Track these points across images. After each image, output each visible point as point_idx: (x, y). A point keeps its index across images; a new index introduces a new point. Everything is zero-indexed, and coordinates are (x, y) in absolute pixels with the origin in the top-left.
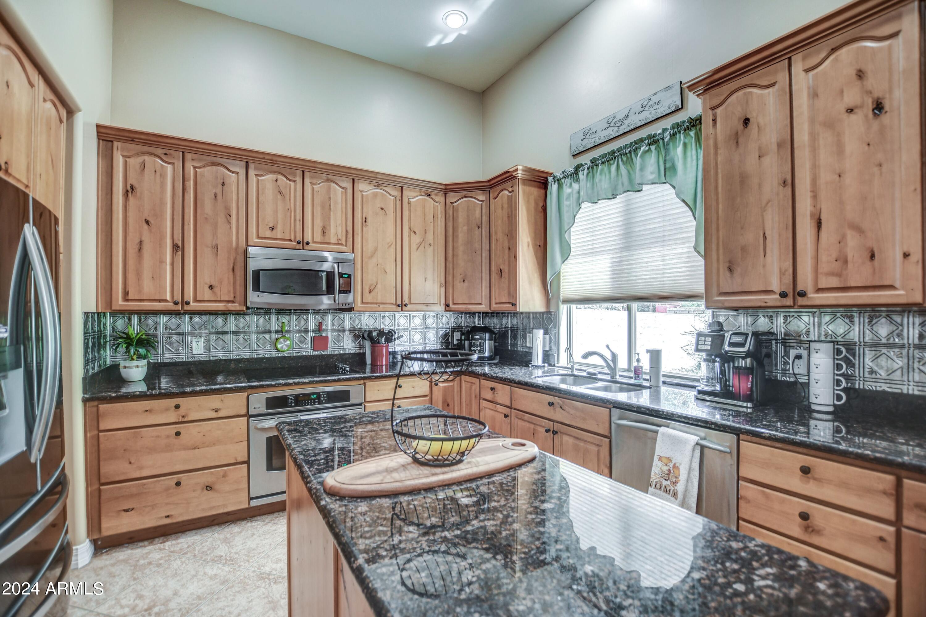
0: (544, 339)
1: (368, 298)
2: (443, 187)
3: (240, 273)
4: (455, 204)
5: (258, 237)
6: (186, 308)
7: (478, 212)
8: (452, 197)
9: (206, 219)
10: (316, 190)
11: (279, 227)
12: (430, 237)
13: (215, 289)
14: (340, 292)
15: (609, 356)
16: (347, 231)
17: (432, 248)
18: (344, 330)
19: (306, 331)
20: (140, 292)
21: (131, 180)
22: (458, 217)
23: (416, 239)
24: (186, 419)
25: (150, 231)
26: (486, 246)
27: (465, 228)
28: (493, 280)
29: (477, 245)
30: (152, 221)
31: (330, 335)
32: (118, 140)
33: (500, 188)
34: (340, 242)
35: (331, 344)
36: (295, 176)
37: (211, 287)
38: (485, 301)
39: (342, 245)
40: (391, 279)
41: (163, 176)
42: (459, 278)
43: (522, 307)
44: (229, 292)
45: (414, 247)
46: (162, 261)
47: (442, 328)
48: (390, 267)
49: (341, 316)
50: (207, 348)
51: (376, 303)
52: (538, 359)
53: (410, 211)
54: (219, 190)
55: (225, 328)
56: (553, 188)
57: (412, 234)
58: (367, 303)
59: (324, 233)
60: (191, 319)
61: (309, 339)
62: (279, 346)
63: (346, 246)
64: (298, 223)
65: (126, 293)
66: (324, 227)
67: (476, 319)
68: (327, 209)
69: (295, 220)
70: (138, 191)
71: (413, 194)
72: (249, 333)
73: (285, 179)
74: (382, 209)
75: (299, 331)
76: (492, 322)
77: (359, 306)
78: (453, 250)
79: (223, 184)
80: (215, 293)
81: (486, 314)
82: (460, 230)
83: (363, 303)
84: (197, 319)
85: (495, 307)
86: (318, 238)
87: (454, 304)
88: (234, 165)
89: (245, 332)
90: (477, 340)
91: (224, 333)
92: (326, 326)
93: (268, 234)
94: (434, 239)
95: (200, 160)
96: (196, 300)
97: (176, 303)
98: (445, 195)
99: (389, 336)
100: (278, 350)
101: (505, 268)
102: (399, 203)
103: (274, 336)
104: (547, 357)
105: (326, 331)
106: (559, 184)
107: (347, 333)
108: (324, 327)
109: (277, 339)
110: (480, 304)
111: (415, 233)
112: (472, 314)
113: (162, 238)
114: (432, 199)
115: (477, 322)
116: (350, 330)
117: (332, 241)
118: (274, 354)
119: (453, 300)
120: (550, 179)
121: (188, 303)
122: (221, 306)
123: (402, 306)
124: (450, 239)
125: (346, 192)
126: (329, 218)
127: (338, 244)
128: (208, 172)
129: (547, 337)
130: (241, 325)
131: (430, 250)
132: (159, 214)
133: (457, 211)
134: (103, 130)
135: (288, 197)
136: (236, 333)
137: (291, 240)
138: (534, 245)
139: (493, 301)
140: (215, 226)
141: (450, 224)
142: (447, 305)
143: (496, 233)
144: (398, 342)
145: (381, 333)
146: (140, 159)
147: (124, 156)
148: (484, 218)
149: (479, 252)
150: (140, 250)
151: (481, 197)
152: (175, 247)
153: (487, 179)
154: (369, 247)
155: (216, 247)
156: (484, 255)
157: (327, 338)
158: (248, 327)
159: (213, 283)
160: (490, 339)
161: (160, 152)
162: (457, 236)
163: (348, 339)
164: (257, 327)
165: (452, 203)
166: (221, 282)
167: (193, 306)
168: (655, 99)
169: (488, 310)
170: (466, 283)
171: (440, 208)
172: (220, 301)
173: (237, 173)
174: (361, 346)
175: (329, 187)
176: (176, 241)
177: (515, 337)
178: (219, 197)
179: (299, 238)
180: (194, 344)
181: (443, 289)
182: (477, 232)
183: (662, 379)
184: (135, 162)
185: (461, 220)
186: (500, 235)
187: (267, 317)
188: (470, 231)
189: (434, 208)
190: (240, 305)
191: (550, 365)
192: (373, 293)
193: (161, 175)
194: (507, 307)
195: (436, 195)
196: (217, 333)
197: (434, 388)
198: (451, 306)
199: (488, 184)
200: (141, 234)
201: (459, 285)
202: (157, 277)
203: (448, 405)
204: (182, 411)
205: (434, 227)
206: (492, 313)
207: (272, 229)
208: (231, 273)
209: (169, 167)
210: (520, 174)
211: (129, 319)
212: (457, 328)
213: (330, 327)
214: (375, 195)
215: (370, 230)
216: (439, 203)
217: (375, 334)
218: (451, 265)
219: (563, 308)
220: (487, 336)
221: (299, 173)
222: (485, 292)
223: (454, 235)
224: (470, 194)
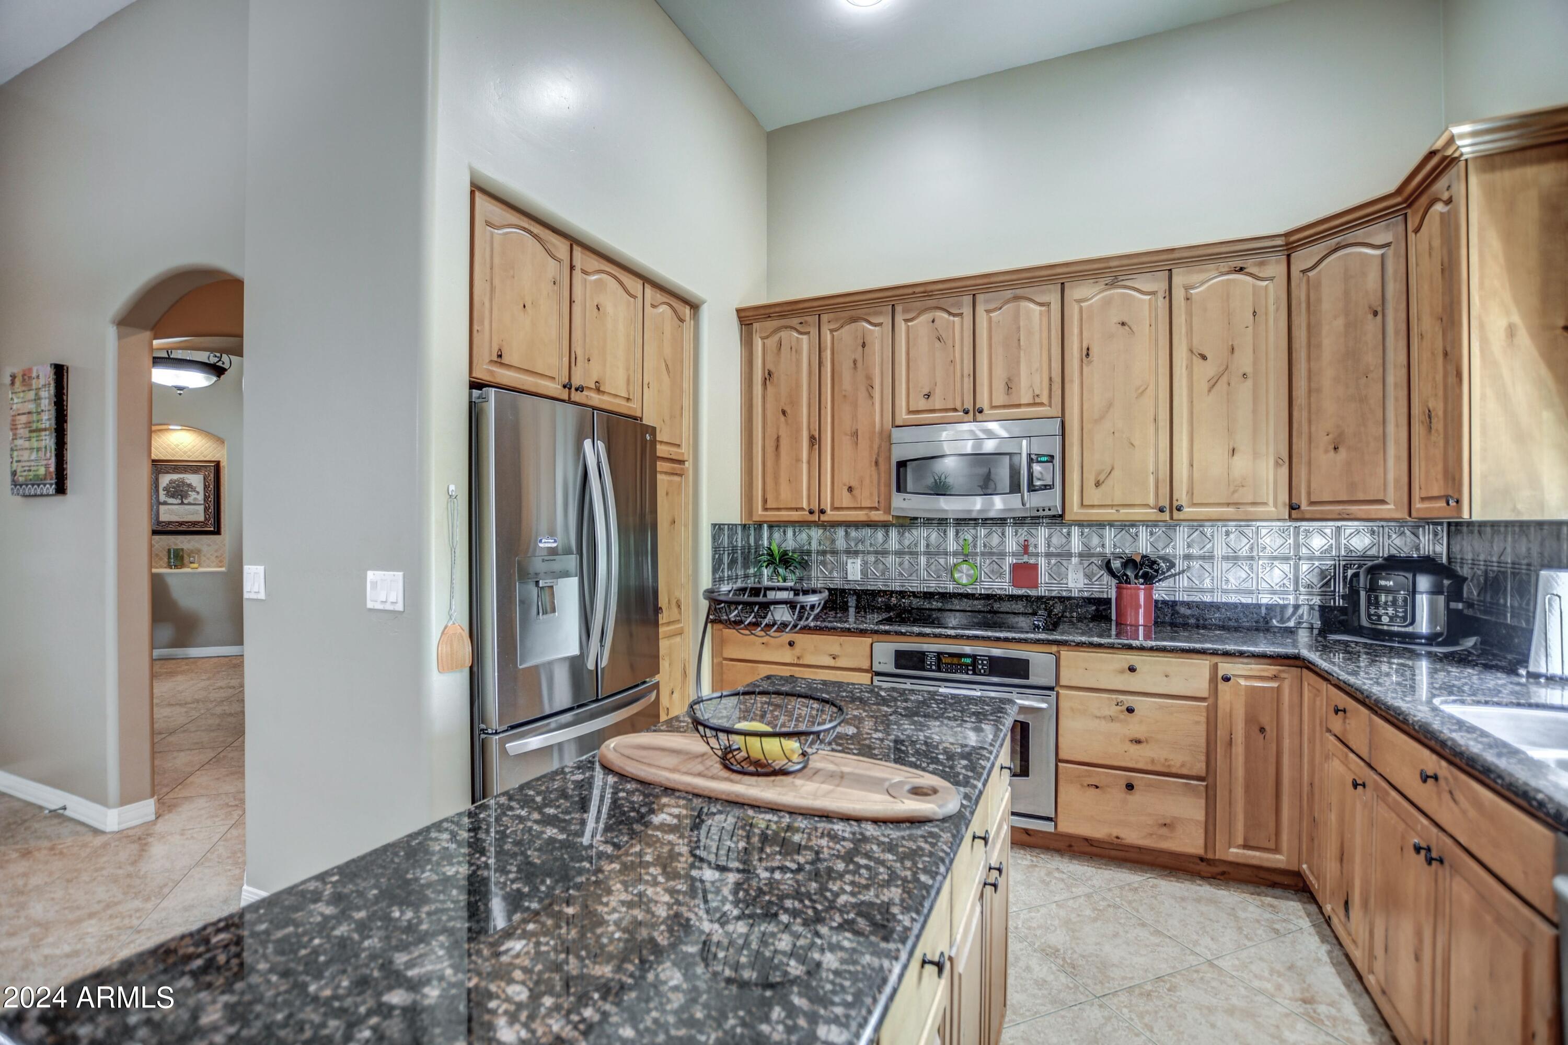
1: (1093, 496)
2: (1280, 242)
3: (883, 466)
4: (1310, 274)
5: (910, 412)
6: (823, 518)
7: (1373, 276)
8: (1306, 256)
9: (845, 396)
10: (994, 320)
11: (938, 392)
12: (1243, 360)
13: (854, 492)
16: (1050, 379)
17: (1249, 383)
18: (1069, 555)
19: (1002, 555)
20: (777, 498)
21: (770, 366)
22: (1319, 300)
23: (1206, 370)
24: (801, 662)
25: (786, 421)
26: (1396, 355)
27: (1340, 322)
28: (1415, 440)
29: (1371, 359)
30: (788, 411)
31: (1042, 562)
32: (757, 320)
33: (1425, 199)
34: (1038, 400)
35: (1043, 578)
36: (960, 305)
37: (850, 489)
38: (1395, 494)
39: (1042, 404)
40: (1145, 457)
41: (798, 352)
42: (1323, 441)
43: (1487, 508)
44: (871, 494)
45: (1202, 385)
46: (798, 460)
48: (1143, 433)
50: (864, 572)
51: (1112, 506)
53: (1190, 314)
54: (858, 356)
55: (886, 546)
57: (1197, 361)
58: (1093, 506)
59: (1009, 388)
60: (846, 532)
61: (1006, 567)
62: (959, 576)
63: (1050, 406)
64: (966, 380)
65: (765, 501)
66: (1009, 379)
68: (1013, 347)
69: (962, 376)
70: (775, 376)
71: (1195, 278)
72: (916, 553)
73: (946, 315)
74: (1123, 324)
75: (991, 554)
77: (1074, 511)
78: (1309, 379)
79: (864, 345)
80: (854, 497)
82: (1325, 330)
83: (1082, 505)
84: (853, 533)
85: (1420, 509)
86: (999, 399)
87: (1312, 503)
88: (877, 314)
89: (911, 553)
90: (1388, 590)
91: (885, 553)
92: (1036, 546)
93: (922, 404)
94: (1255, 363)
95: (837, 320)
96: (834, 508)
97: (811, 512)
98: (1289, 256)
99: (1151, 568)
100: (958, 582)
101: (1438, 407)
102: (1162, 304)
103: (951, 560)
105: (1037, 555)
107: (1075, 560)
108: (1031, 549)
109: (956, 565)
110: (1383, 502)
111: (1204, 358)
113: (798, 430)
114: (1250, 275)
116: (1081, 555)
117: (1023, 402)
118: (950, 586)
119: (1309, 494)
121: (822, 512)
122: (860, 516)
123: (1169, 510)
125: (1049, 311)
126: (1018, 363)
127: (1035, 404)
128: (847, 333)
130: (907, 543)
131: (1243, 389)
132: (794, 401)
133: (1318, 285)
134: (743, 314)
135: (950, 343)
136: (899, 553)
137: (955, 410)
140: (855, 405)
141: (1300, 321)
142: (1293, 507)
143: (1420, 318)
144: (1176, 581)
146: (775, 338)
147: (762, 338)
148: (1392, 287)
149: (1378, 374)
150: (777, 447)
151: (1383, 238)
152: (812, 438)
153: (1392, 187)
154: (1096, 400)
155: (855, 434)
156: (1390, 380)
157: (1035, 567)
158: (916, 545)
159: (853, 484)
160: (1436, 591)
161: (795, 322)
162: (1319, 346)
163: (1076, 572)
164: (928, 546)
165: (1304, 272)
166: (861, 482)
167: (831, 515)
170: (1343, 452)
171: (1274, 291)
172: (861, 508)
173: (880, 325)
175: (1018, 310)
176: (813, 433)
178: (859, 364)
179: (968, 405)
180: (849, 566)
181: (1285, 470)
182: (1372, 326)
184: (772, 342)
185: (1328, 304)
187: (942, 531)
188: (1351, 326)
189: (1254, 294)
190: (885, 512)
192: (1104, 487)
193: (796, 351)
195: (1262, 264)
196: (876, 552)
197: (1222, 686)
198: (1304, 506)
199: (1399, 199)
200: (778, 428)
201: (1325, 459)
202: (794, 480)
203: (1262, 730)
204: (797, 650)
205: (1255, 336)
207: (928, 396)
208: (874, 468)
209: (805, 337)
210: (1466, 146)
211: (784, 532)
213: (1042, 549)
214: (1107, 302)
215: (1096, 370)
216: (1271, 279)
217: (1116, 564)
218: (1305, 414)
220: (1424, 582)
221: (968, 300)
222: (1394, 468)
223: (1313, 345)
224: (1350, 237)
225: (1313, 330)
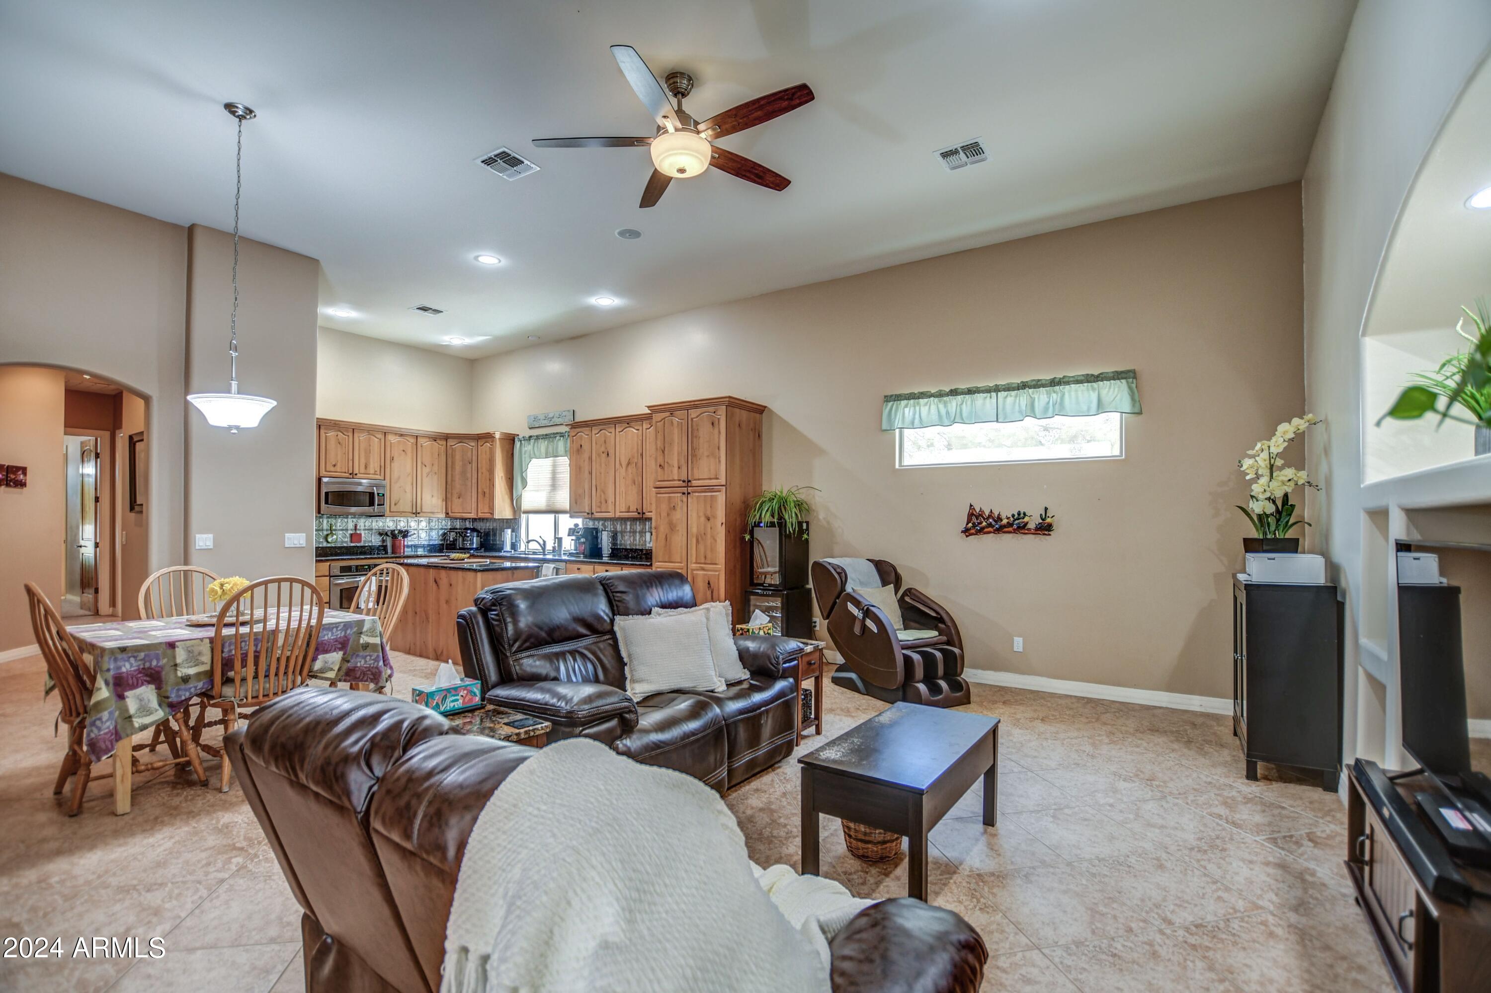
0: (512, 535)
1: (394, 508)
2: (445, 436)
4: (452, 448)
5: (326, 471)
7: (469, 454)
8: (451, 442)
10: (361, 442)
11: (339, 464)
12: (436, 468)
14: (378, 505)
15: (542, 542)
16: (381, 466)
17: (437, 475)
18: (372, 529)
19: (347, 529)
22: (455, 455)
23: (426, 470)
26: (475, 476)
27: (461, 463)
28: (479, 498)
29: (469, 475)
31: (363, 533)
33: (484, 440)
35: (363, 539)
36: (348, 433)
38: (474, 511)
39: (377, 474)
40: (408, 496)
42: (455, 496)
43: (497, 516)
45: (425, 475)
47: (442, 529)
48: (408, 488)
49: (370, 520)
51: (397, 512)
52: (508, 547)
53: (422, 451)
56: (517, 444)
57: (424, 466)
58: (393, 512)
59: (366, 467)
61: (348, 535)
62: (330, 540)
63: (380, 475)
64: (350, 461)
66: (366, 463)
67: (467, 523)
68: (368, 452)
69: (348, 459)
71: (424, 441)
73: (342, 436)
74: (404, 451)
75: (342, 530)
76: (479, 526)
77: (387, 513)
78: (452, 477)
81: (474, 520)
82: (456, 464)
83: (390, 511)
85: (481, 515)
86: (362, 470)
87: (452, 512)
90: (468, 536)
92: (360, 525)
93: (332, 469)
94: (438, 469)
98: (447, 441)
99: (405, 534)
100: (328, 542)
101: (487, 491)
102: (415, 447)
103: (325, 533)
104: (514, 546)
105: (360, 529)
106: (521, 443)
107: (374, 531)
108: (358, 527)
109: (327, 535)
110: (470, 513)
111: (426, 466)
112: (465, 519)
114: (437, 444)
115: (468, 525)
116: (376, 529)
117: (371, 473)
118: (325, 544)
119: (451, 510)
120: (516, 440)
123: (416, 514)
124: (449, 469)
125: (381, 443)
126: (370, 457)
127: (375, 474)
129: (514, 534)
131: (436, 477)
133: (455, 451)
135: (344, 445)
137: (345, 472)
138: (506, 478)
139: (479, 511)
141: (449, 460)
142: (447, 513)
143: (482, 468)
144: (409, 538)
145: (400, 532)
148: (474, 457)
149: (470, 479)
151: (473, 444)
153: (475, 434)
154: (396, 474)
156: (473, 481)
157: (360, 534)
160: (478, 536)
162: (455, 468)
163: (375, 535)
168: (564, 414)
169: (476, 517)
170: (461, 500)
171: (443, 448)
174: (383, 541)
175: (370, 438)
177: (495, 535)
179: (351, 472)
181: (444, 503)
182: (469, 466)
183: (562, 552)
185: (458, 457)
186: (484, 470)
187: (321, 520)
188: (464, 466)
189: (438, 450)
191: (515, 551)
192: (397, 506)
194: (488, 515)
195: (440, 441)
198: (450, 514)
199: (476, 437)
201: (456, 500)
205: (438, 462)
206: (479, 519)
207: (334, 466)
210: (497, 436)
212: (452, 529)
213: (362, 528)
214: (399, 444)
215: (395, 465)
216: (443, 445)
217: (396, 532)
218: (450, 487)
219: (523, 516)
220: (475, 534)
221: (351, 431)
222: (474, 505)
223: (453, 468)
224: (464, 441)
225: (453, 463)
